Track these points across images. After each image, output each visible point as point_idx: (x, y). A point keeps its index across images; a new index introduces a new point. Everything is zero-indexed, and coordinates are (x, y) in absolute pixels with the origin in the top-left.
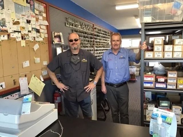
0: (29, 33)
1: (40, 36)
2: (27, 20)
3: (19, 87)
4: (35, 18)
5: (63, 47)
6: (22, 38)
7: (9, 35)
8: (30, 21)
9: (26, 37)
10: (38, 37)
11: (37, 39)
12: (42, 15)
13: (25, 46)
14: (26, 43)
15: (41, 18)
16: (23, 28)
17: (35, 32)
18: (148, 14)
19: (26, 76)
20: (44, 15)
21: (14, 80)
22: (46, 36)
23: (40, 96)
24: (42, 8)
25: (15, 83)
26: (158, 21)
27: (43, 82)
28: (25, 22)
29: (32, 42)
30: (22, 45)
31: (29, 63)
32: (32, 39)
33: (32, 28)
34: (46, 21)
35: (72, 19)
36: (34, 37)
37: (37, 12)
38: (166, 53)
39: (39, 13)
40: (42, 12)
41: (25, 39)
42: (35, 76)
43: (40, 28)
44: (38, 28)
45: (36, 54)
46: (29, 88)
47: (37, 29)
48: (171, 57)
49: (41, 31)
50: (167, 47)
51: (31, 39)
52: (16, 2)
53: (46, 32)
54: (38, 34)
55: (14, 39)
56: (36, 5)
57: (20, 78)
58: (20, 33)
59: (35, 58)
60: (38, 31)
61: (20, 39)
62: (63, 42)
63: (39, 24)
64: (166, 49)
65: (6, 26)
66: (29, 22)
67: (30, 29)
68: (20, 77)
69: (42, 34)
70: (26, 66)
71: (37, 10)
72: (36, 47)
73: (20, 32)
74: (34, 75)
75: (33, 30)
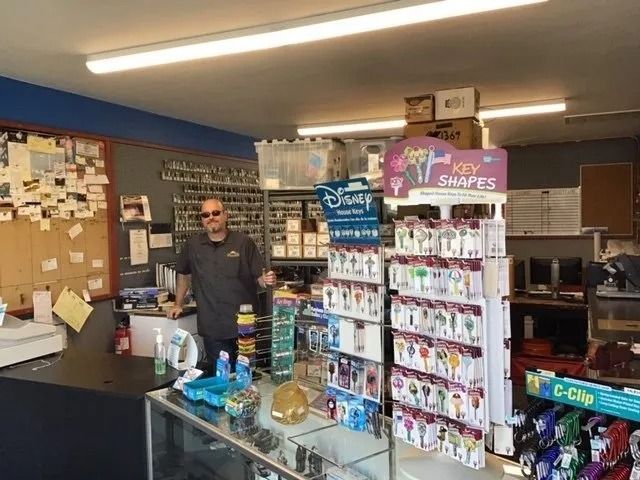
0: (60, 205)
1: (88, 208)
2: (56, 180)
3: (32, 309)
4: (76, 173)
5: (150, 228)
6: (44, 214)
7: (15, 213)
8: (63, 180)
9: (52, 212)
10: (81, 211)
11: (78, 215)
12: (92, 165)
13: (48, 229)
14: (52, 224)
15: (90, 170)
16: (47, 196)
17: (75, 201)
18: (273, 173)
19: (48, 288)
20: (101, 164)
21: (21, 295)
22: (104, 206)
23: (78, 331)
24: (95, 150)
25: (23, 300)
26: (289, 188)
27: (88, 303)
28: (52, 185)
29: (66, 221)
30: (42, 229)
31: (55, 263)
32: (67, 215)
33: (68, 194)
34: (105, 176)
35: (181, 163)
36: (72, 212)
37: (81, 161)
38: (305, 248)
39: (87, 161)
40: (95, 158)
41: (50, 216)
42: (69, 290)
43: (88, 191)
44: (83, 191)
45: (76, 244)
46: (53, 313)
47: (79, 195)
48: (314, 256)
49: (89, 197)
50: (308, 237)
51: (63, 215)
52: (35, 149)
53: (103, 197)
54: (82, 204)
55: (27, 218)
56: (80, 147)
57: (35, 293)
58: (39, 207)
59: (71, 254)
60: (81, 198)
61: (40, 217)
62: (147, 217)
63: (85, 183)
64: (306, 241)
65: (10, 196)
66: (60, 183)
67: (64, 196)
68: (35, 289)
69: (91, 204)
70: (50, 268)
71: (82, 156)
72: (76, 230)
73: (40, 203)
74: (66, 288)
75: (71, 196)
